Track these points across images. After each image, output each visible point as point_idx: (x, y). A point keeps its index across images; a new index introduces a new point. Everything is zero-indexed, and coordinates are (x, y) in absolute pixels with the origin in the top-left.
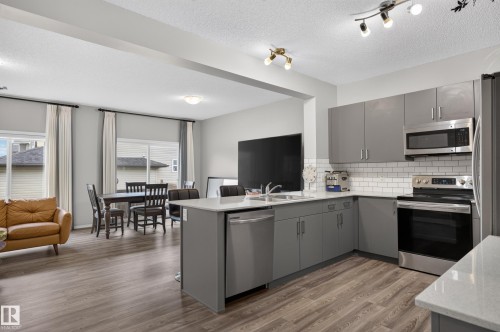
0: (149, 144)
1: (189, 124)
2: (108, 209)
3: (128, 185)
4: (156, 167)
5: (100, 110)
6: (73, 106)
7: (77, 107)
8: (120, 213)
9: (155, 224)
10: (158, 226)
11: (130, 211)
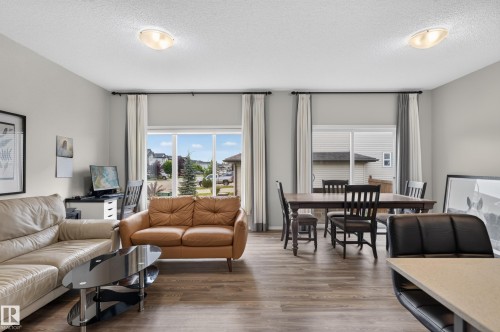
0: (352, 131)
1: (413, 98)
2: (295, 216)
3: (325, 183)
4: (362, 161)
5: (293, 93)
6: (266, 93)
7: (270, 93)
8: (313, 221)
9: (361, 242)
10: (365, 246)
11: (327, 218)
